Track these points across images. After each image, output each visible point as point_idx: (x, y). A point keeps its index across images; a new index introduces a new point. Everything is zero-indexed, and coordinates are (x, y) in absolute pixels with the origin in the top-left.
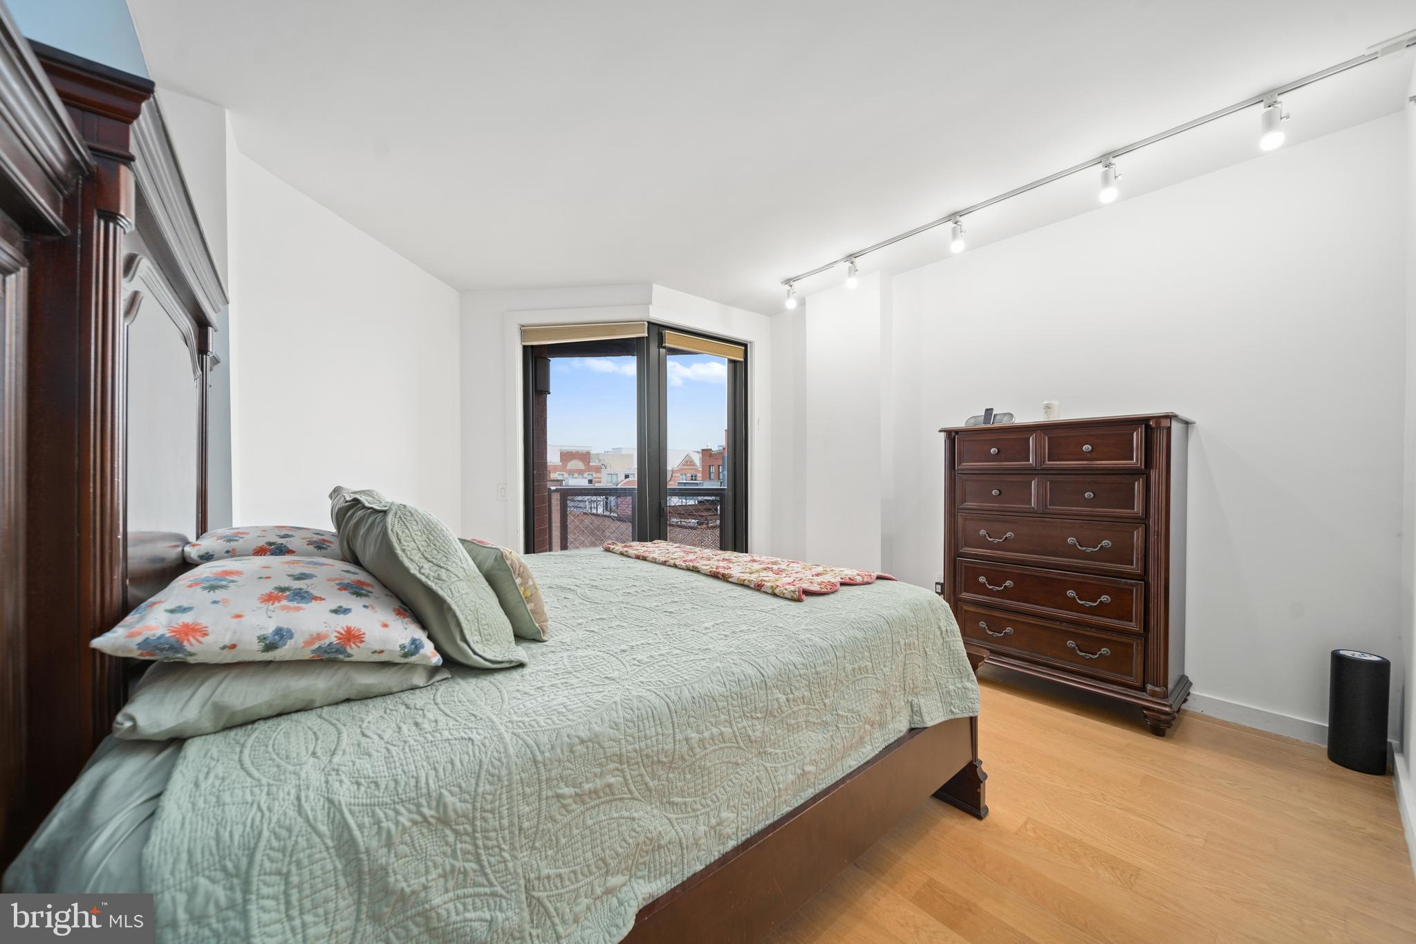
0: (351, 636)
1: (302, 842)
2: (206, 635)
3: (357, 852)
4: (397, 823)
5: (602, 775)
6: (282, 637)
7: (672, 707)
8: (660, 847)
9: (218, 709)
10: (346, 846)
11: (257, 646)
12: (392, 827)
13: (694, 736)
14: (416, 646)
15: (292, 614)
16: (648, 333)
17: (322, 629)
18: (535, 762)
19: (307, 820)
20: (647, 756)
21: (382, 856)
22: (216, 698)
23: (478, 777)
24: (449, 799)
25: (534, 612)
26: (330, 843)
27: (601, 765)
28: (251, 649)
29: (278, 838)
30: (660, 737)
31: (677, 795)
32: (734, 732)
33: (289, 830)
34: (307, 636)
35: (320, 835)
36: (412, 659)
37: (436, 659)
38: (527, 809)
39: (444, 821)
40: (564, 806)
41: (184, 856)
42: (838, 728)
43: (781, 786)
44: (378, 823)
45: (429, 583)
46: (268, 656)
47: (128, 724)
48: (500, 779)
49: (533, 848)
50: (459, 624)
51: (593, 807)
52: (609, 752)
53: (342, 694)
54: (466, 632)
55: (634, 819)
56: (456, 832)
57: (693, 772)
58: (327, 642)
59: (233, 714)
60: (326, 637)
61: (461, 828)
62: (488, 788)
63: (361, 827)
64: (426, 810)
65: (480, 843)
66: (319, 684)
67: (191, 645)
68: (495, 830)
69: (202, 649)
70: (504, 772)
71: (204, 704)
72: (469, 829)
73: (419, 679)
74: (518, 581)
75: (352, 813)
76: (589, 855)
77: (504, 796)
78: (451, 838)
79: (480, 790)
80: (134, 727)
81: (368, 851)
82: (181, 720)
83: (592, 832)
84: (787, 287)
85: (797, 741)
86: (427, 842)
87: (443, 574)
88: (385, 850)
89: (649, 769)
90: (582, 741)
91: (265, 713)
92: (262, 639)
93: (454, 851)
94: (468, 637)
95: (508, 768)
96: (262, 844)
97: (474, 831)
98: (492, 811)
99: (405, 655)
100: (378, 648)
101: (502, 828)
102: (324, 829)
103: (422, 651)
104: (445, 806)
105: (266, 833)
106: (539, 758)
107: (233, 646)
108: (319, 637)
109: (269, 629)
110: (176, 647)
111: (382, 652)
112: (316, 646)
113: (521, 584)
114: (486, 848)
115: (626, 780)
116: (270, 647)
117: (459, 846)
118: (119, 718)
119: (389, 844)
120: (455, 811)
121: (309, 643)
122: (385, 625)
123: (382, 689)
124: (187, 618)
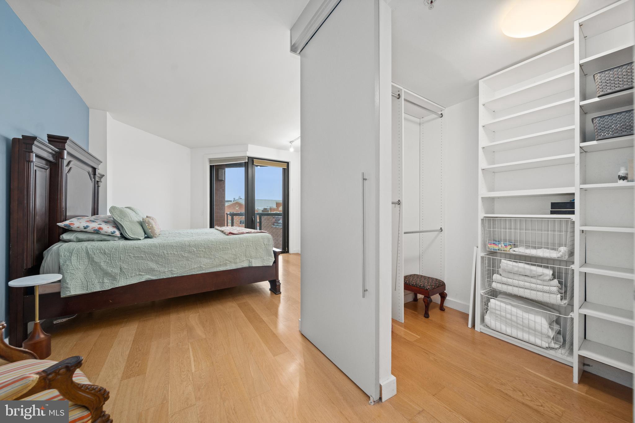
0: (100, 228)
1: (81, 251)
2: (74, 225)
3: (89, 254)
4: (96, 252)
5: (140, 254)
6: (87, 227)
7: (161, 246)
8: (154, 271)
9: (77, 238)
10: (87, 253)
11: (83, 228)
12: (95, 252)
13: (165, 252)
14: (114, 232)
15: (90, 224)
16: (248, 161)
17: (95, 227)
18: (125, 249)
19: (82, 248)
20: (152, 253)
21: (93, 256)
22: (76, 236)
23: (113, 249)
24: (106, 250)
25: (151, 232)
26: (85, 252)
27: (140, 252)
28: (82, 228)
29: (77, 249)
30: (156, 250)
31: (160, 262)
32: (178, 254)
33: (79, 249)
34: (92, 227)
35: (84, 251)
36: (113, 235)
37: (119, 235)
38: (122, 256)
39: (105, 254)
40: (131, 258)
41: (64, 249)
42: (215, 260)
43: (192, 268)
44: (93, 251)
45: (118, 221)
46: (85, 230)
47: (62, 237)
48: (117, 250)
49: (123, 263)
50: (125, 230)
51: (138, 259)
52: (142, 250)
53: (100, 239)
54: (127, 231)
55: (148, 264)
56: (107, 256)
57: (165, 259)
58: (95, 229)
59: (79, 239)
60: (95, 228)
61: (108, 256)
62: (114, 251)
63: (90, 251)
64: (102, 251)
65: (112, 258)
66: (95, 237)
67: (72, 226)
68: (115, 257)
69: (74, 227)
70: (118, 249)
71: (74, 236)
72: (110, 256)
73: (116, 239)
74: (147, 225)
75: (89, 249)
76: (136, 267)
77: (117, 253)
78: (106, 257)
79: (113, 250)
80: (63, 237)
81: (91, 254)
82: (70, 238)
83: (137, 264)
84: (290, 144)
85: (199, 260)
86: (102, 256)
87: (122, 220)
88: (94, 255)
89: (153, 256)
90: (136, 247)
91: (85, 240)
92: (84, 227)
93: (106, 259)
94: (127, 232)
95: (119, 248)
96: (75, 250)
97: (111, 256)
98: (115, 254)
99: (112, 233)
100: (106, 231)
101: (116, 257)
102: (84, 250)
103: (115, 233)
104: (105, 251)
105: (75, 249)
106: (126, 248)
107: (79, 227)
108: (94, 228)
109: (85, 225)
110: (69, 226)
111: (107, 232)
112: (94, 229)
113: (147, 226)
114: (113, 260)
115: (146, 256)
116: (85, 228)
117: (107, 258)
118: (61, 236)
119: (95, 254)
120: (107, 253)
121: (92, 229)
122: (108, 228)
123: (108, 239)
124: (72, 222)
